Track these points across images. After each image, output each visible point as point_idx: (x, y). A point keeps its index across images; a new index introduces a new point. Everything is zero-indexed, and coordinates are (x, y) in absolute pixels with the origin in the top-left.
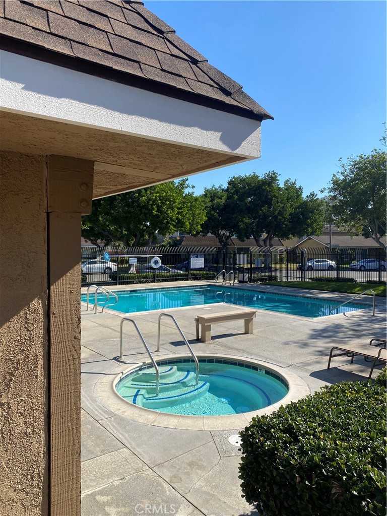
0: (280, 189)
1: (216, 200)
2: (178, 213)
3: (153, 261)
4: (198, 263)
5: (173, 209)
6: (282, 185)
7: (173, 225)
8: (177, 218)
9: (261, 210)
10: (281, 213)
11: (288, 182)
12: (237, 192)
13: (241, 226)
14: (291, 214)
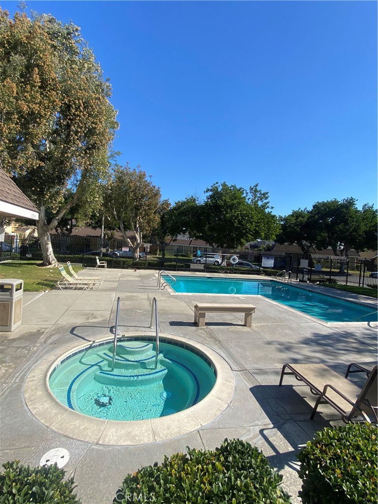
0: (357, 211)
1: (300, 219)
2: (256, 226)
3: (232, 259)
4: (269, 263)
5: (251, 223)
6: (360, 208)
7: (251, 235)
8: (255, 230)
9: (338, 227)
10: (355, 230)
11: (366, 207)
12: (319, 213)
13: (319, 238)
14: (365, 231)
